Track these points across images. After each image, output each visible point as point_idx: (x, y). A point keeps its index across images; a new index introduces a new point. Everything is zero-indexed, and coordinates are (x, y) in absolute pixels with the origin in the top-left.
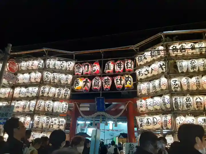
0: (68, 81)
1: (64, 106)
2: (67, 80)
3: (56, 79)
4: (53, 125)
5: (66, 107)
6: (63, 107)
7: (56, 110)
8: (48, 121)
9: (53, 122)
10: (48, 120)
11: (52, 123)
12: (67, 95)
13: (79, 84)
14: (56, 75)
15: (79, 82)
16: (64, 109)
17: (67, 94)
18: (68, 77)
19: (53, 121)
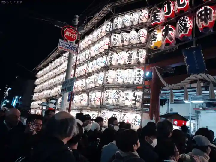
0: (140, 38)
1: (137, 74)
2: (139, 37)
3: (126, 40)
4: (124, 101)
5: (140, 75)
6: (135, 76)
7: (128, 81)
8: (118, 95)
9: (124, 97)
10: (118, 94)
11: (123, 97)
12: (138, 59)
13: (156, 38)
14: (125, 35)
15: (157, 35)
16: (136, 78)
17: (139, 56)
18: (140, 33)
19: (124, 95)
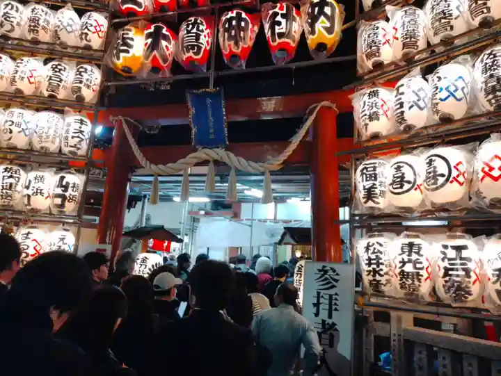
0: (86, 34)
1: (72, 130)
2: (86, 31)
3: (44, 28)
4: (29, 196)
5: (81, 132)
6: (67, 132)
7: (43, 144)
8: (11, 180)
9: (31, 188)
10: (11, 177)
11: (27, 187)
12: (80, 88)
13: (130, 46)
14: (43, 14)
15: (132, 39)
16: (70, 138)
17: (81, 82)
18: (89, 22)
19: (30, 181)
